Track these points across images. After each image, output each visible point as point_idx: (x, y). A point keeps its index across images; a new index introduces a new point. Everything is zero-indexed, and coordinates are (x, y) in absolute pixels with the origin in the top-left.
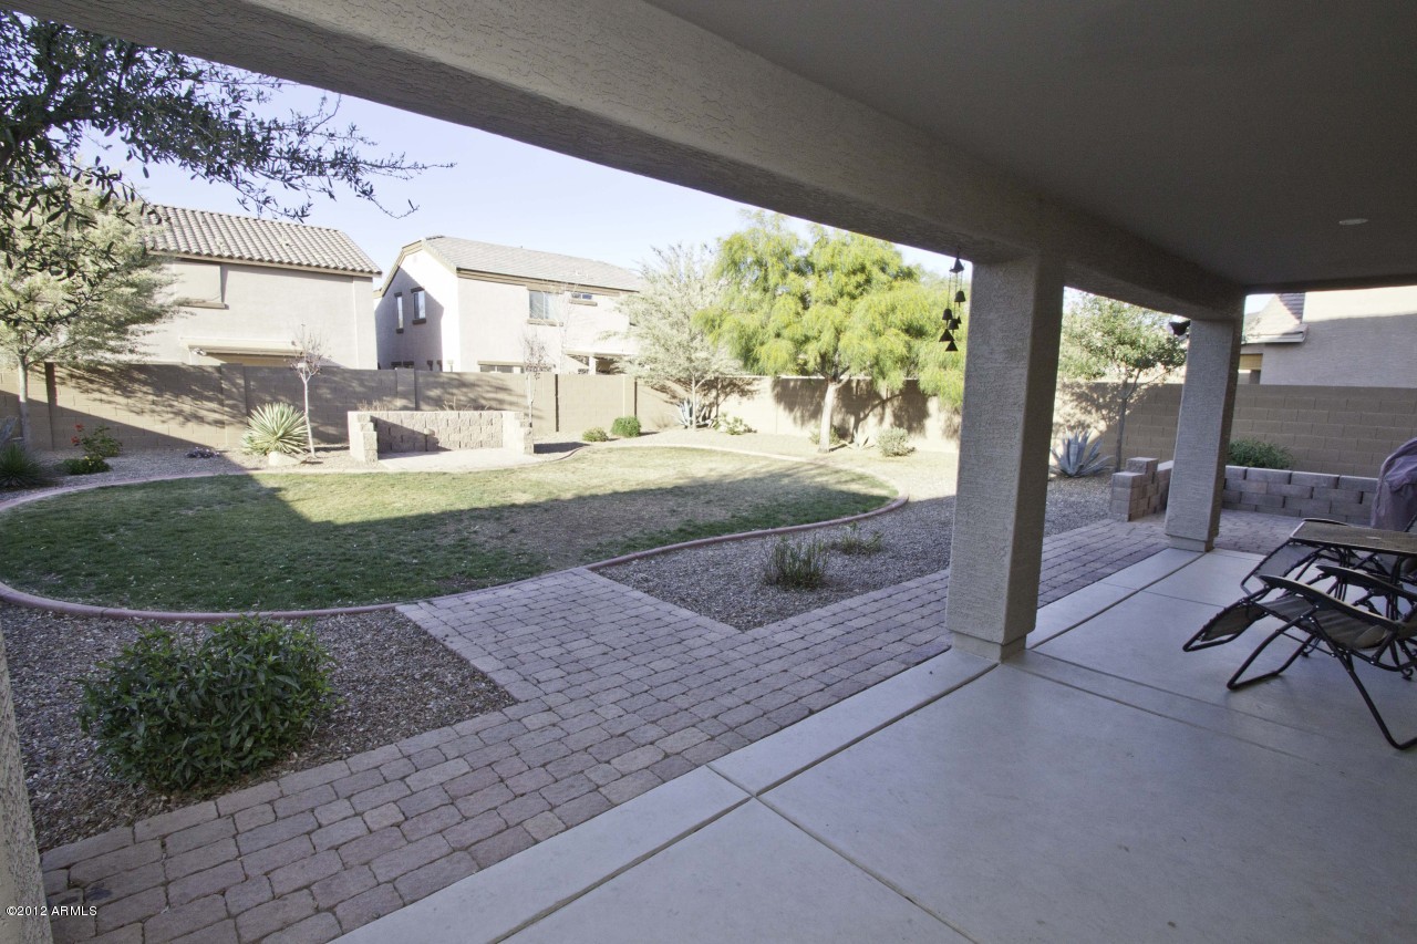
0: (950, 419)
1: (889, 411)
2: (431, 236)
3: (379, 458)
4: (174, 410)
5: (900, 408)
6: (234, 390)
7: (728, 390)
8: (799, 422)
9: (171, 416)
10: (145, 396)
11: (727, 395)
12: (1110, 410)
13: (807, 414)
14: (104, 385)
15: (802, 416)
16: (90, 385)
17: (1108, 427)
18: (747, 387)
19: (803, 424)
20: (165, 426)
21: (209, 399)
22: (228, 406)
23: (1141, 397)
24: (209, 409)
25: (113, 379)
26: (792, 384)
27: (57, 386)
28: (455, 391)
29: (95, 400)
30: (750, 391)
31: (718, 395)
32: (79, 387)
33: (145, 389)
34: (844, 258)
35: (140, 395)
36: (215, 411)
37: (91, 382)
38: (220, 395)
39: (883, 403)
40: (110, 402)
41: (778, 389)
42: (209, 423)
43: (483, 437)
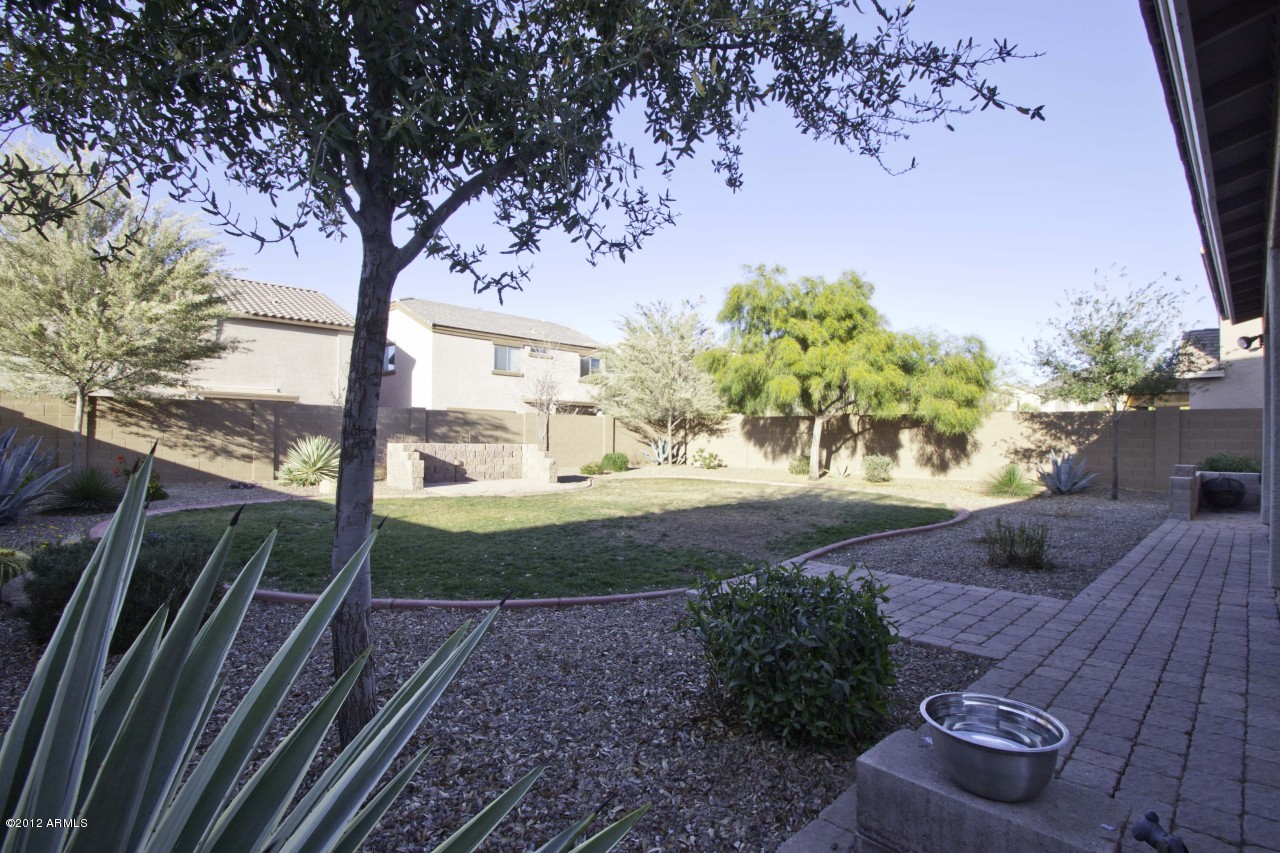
0: (922, 449)
1: (860, 444)
2: (404, 297)
3: (425, 486)
4: (206, 445)
5: (872, 440)
6: (264, 426)
7: (696, 429)
8: (770, 456)
9: (202, 450)
10: (179, 431)
11: (695, 434)
12: (1079, 436)
13: (778, 448)
14: (143, 419)
15: (773, 451)
16: (129, 419)
17: (1079, 450)
18: (716, 427)
19: (774, 458)
20: (197, 460)
21: (240, 434)
22: (257, 441)
23: (1107, 424)
24: (239, 444)
25: (152, 413)
26: (762, 422)
27: (97, 420)
28: (458, 429)
29: (131, 433)
30: (720, 431)
31: (686, 435)
32: (117, 420)
33: (180, 424)
34: (835, 306)
35: (175, 429)
36: (244, 446)
37: (130, 415)
38: (250, 431)
39: (855, 436)
40: (144, 436)
41: (748, 427)
42: (237, 458)
43: (505, 468)
